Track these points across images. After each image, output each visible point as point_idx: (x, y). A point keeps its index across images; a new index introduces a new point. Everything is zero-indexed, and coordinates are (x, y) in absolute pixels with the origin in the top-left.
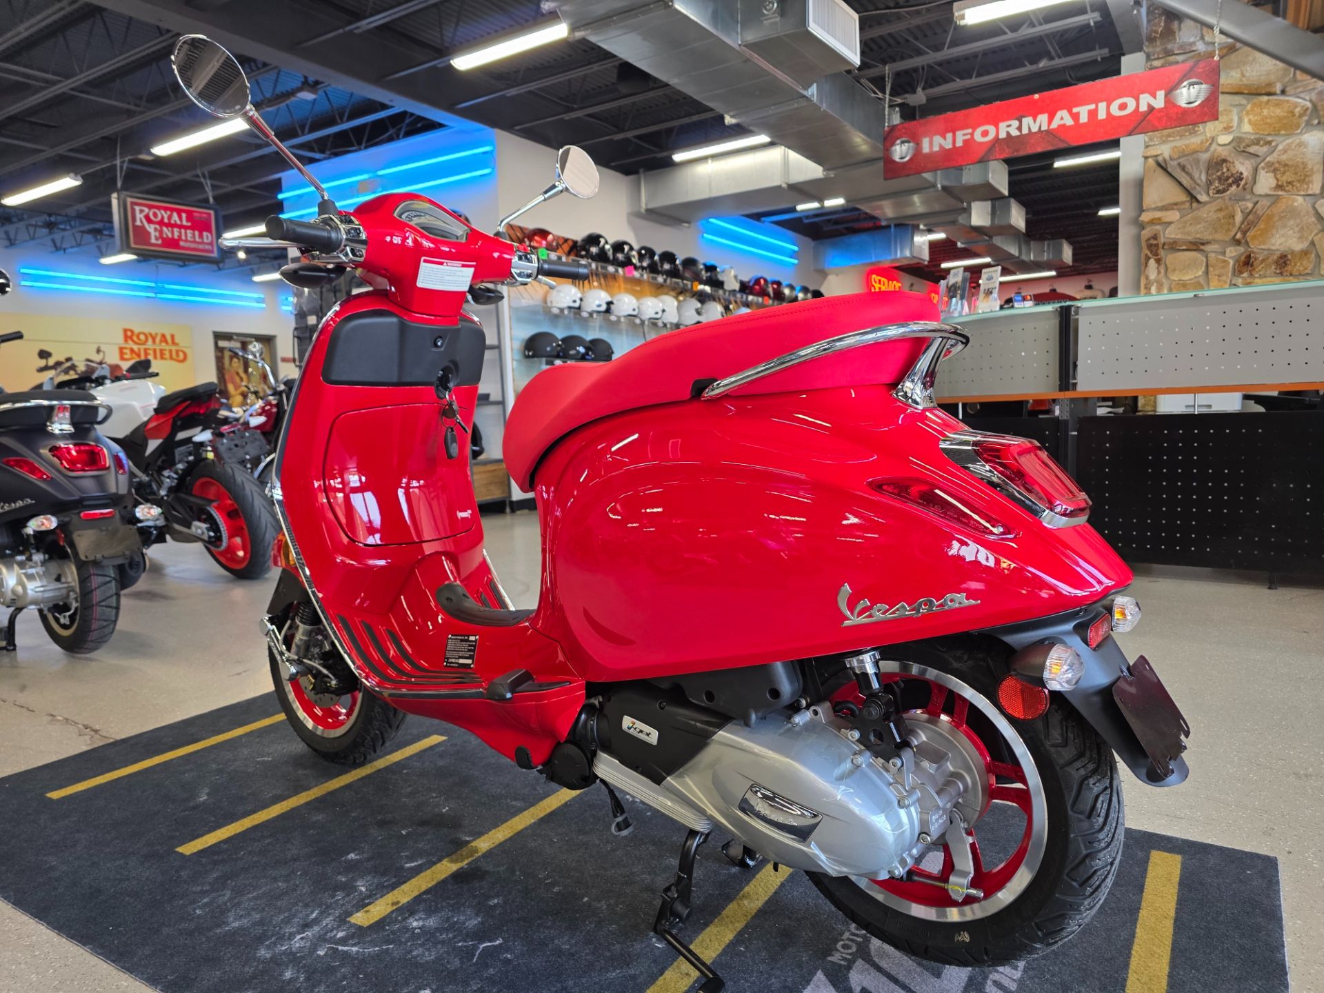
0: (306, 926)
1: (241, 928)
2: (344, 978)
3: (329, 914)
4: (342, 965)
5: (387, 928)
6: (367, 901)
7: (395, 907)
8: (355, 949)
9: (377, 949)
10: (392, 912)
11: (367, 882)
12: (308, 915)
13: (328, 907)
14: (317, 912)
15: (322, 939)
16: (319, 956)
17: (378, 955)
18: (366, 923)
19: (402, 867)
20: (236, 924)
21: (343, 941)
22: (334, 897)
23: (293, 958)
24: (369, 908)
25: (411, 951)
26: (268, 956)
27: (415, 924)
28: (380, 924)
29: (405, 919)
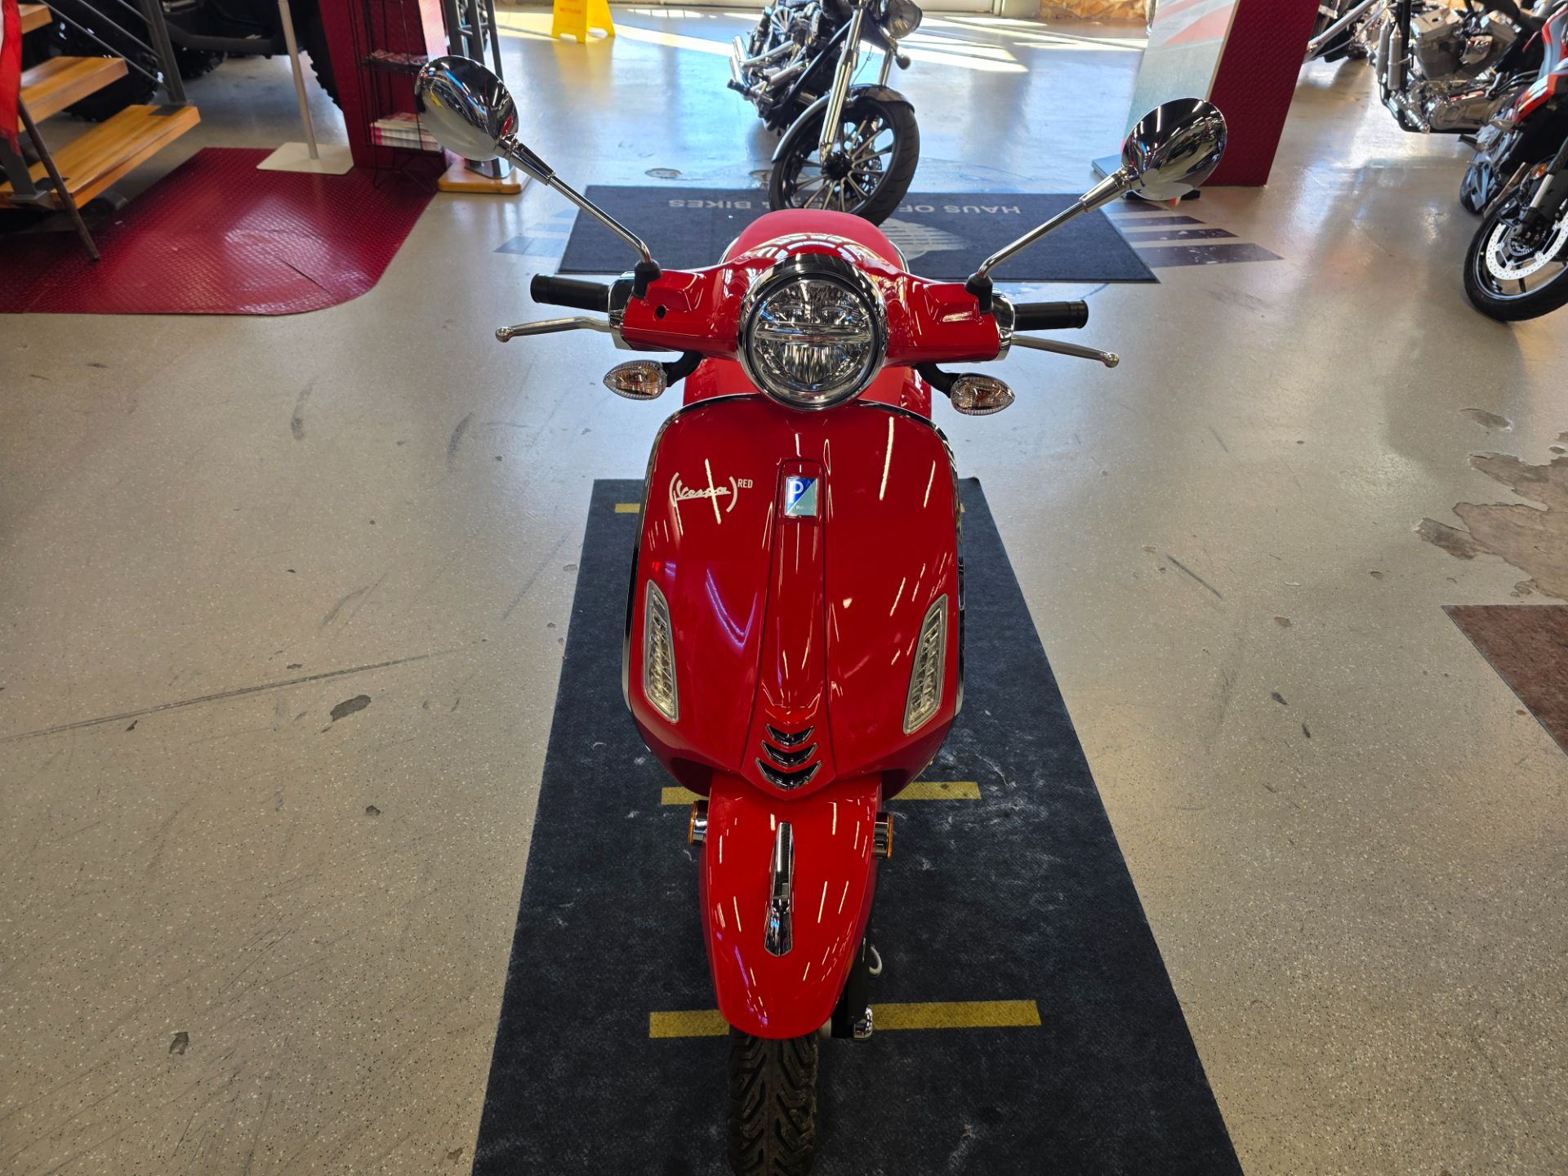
0: (1006, 815)
1: (1044, 850)
2: (1016, 754)
3: (987, 813)
4: (1010, 764)
5: (967, 771)
6: (957, 804)
7: (948, 783)
8: (996, 769)
9: (985, 760)
10: (952, 781)
11: (941, 824)
12: (999, 824)
13: (982, 821)
14: (992, 823)
15: (1007, 794)
16: (1017, 783)
17: (987, 755)
18: (974, 784)
19: (911, 818)
20: (1045, 857)
21: (999, 781)
22: (971, 829)
23: (1031, 794)
24: (960, 797)
25: (971, 743)
26: (1042, 808)
27: (951, 759)
28: (967, 778)
29: (952, 768)
